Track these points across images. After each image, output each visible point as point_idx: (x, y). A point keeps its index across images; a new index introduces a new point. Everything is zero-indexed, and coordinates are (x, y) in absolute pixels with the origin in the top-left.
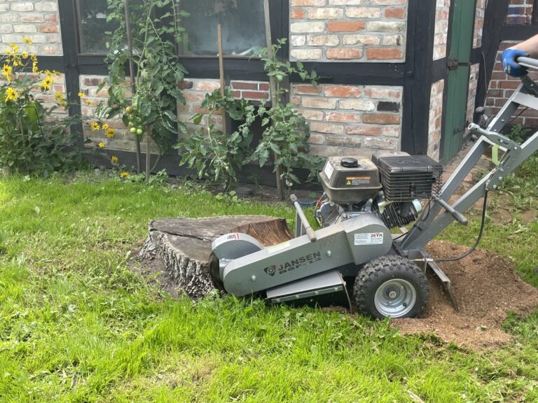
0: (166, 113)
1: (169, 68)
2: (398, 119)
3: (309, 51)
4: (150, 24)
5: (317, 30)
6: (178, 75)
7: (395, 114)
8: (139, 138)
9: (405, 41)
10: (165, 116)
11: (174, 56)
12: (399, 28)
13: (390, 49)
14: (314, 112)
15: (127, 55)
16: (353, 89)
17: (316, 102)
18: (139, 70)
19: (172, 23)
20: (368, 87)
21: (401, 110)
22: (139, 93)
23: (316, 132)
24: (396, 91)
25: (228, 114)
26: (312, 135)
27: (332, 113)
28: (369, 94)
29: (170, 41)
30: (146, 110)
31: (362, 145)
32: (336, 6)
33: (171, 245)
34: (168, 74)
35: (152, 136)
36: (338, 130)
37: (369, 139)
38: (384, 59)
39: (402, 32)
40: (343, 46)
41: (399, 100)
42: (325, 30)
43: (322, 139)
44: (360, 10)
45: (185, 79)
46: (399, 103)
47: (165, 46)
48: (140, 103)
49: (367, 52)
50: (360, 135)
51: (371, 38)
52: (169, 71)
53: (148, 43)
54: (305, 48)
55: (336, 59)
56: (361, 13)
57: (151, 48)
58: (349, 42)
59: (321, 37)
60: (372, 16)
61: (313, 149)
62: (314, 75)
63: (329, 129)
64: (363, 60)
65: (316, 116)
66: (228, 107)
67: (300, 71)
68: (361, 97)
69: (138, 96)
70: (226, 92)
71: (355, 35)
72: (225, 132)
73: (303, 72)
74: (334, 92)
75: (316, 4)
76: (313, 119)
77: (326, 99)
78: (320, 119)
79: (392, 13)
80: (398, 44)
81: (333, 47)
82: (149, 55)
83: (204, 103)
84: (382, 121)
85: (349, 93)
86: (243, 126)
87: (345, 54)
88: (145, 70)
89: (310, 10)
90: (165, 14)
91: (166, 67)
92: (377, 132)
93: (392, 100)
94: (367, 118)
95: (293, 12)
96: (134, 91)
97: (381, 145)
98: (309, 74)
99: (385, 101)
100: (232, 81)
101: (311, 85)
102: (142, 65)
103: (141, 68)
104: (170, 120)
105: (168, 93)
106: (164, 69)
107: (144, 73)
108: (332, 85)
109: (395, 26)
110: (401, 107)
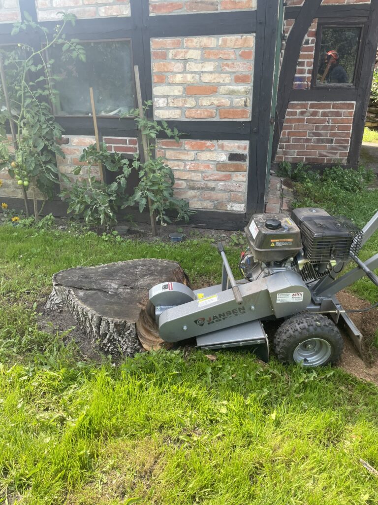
0: (49, 167)
1: (48, 126)
2: (245, 168)
3: (171, 111)
4: (25, 87)
5: (176, 93)
6: (56, 132)
7: (243, 163)
8: (25, 188)
9: (251, 103)
10: (47, 169)
11: (50, 116)
12: (246, 92)
13: (239, 110)
14: (176, 163)
15: (7, 116)
16: (209, 143)
17: (178, 154)
18: (19, 129)
19: (46, 86)
20: (220, 142)
21: (248, 160)
22: (21, 149)
23: (179, 179)
24: (244, 145)
25: (106, 166)
26: (176, 182)
27: (192, 163)
28: (222, 147)
29: (46, 103)
30: (30, 165)
31: (216, 189)
32: (192, 73)
33: (79, 302)
34: (47, 132)
35: (36, 185)
36: (197, 177)
37: (222, 183)
38: (234, 118)
39: (249, 95)
40: (199, 107)
41: (246, 152)
42: (183, 93)
43: (184, 185)
44: (213, 76)
45: (63, 136)
46: (246, 155)
47: (42, 107)
48: (24, 158)
49: (219, 112)
50: (215, 180)
51: (223, 101)
52: (48, 129)
53: (26, 104)
54: (166, 109)
55: (193, 118)
56: (215, 79)
57: (29, 109)
58: (204, 104)
59: (180, 99)
60: (224, 81)
61: (176, 193)
62: (176, 132)
63: (189, 176)
64: (217, 119)
65: (178, 166)
66: (104, 160)
67: (165, 129)
68: (215, 150)
69: (21, 152)
70: (101, 146)
71: (209, 98)
72: (103, 181)
73: (168, 129)
74: (192, 146)
75: (175, 70)
76: (175, 168)
77: (186, 152)
78: (182, 168)
79: (240, 79)
80: (246, 105)
81: (191, 108)
82: (28, 116)
83: (83, 157)
84: (232, 169)
85: (205, 146)
86: (120, 177)
87: (201, 114)
88: (25, 129)
89: (170, 75)
90: (39, 78)
91: (45, 126)
92: (228, 178)
93: (240, 152)
94: (221, 167)
95: (155, 77)
96: (17, 148)
97: (232, 188)
98: (172, 131)
99: (235, 153)
100: (104, 137)
101: (174, 140)
102: (22, 124)
103: (21, 127)
104: (52, 172)
105: (49, 149)
106: (43, 127)
107: (25, 132)
108: (191, 141)
109: (243, 90)
110: (248, 158)
